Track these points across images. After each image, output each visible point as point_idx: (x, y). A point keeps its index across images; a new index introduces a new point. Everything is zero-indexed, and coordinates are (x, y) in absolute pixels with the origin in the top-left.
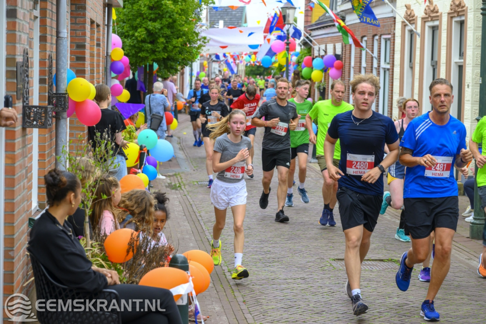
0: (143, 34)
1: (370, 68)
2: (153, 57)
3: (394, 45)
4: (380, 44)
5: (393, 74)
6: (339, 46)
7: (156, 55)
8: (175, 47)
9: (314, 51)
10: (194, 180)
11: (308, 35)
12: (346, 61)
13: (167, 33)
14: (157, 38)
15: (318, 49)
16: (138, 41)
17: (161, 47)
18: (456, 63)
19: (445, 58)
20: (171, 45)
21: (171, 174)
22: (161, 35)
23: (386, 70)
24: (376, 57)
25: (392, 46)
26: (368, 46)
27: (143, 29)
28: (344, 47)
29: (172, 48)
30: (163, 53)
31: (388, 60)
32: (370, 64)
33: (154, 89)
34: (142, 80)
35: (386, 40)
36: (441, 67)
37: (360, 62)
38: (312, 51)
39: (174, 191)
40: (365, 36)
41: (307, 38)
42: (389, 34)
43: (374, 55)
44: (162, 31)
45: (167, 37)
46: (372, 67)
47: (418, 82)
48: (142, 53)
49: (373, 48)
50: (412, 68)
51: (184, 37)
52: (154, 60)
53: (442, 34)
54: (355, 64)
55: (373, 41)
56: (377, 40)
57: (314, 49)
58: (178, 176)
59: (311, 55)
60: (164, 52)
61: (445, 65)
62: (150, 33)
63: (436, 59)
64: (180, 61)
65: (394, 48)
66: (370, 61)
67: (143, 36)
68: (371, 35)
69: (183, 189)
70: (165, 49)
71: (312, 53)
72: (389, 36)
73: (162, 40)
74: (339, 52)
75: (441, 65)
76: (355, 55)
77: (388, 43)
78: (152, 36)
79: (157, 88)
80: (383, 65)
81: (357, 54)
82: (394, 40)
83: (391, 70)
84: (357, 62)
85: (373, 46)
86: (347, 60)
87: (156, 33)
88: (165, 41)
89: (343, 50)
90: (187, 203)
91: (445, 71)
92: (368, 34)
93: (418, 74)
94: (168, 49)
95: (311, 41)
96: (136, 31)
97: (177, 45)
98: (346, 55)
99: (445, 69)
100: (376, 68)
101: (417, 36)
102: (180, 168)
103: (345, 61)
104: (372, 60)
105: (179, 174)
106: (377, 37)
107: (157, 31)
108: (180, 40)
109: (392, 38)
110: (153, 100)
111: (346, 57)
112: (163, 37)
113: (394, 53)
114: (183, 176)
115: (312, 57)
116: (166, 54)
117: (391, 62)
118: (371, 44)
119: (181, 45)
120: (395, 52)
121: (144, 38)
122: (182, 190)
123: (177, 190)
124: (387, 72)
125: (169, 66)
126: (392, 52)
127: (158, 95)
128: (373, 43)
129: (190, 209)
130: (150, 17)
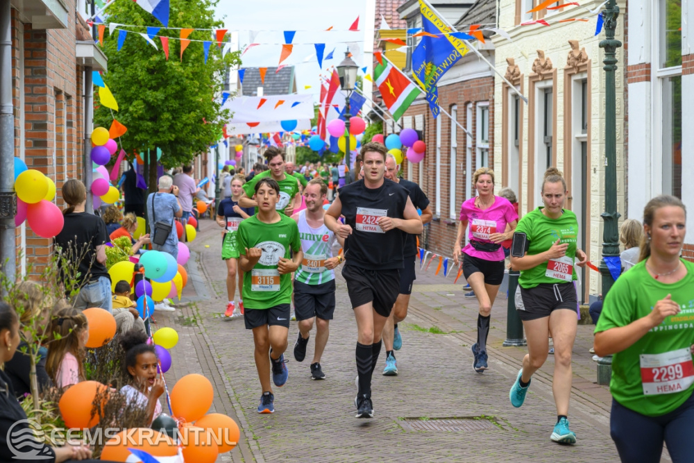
0: (140, 109)
1: (463, 149)
2: (156, 139)
3: (493, 116)
4: (475, 114)
5: (493, 157)
6: (419, 119)
7: (159, 137)
8: (186, 125)
9: (386, 126)
10: (215, 312)
11: (376, 105)
12: (430, 140)
13: (174, 106)
14: (160, 114)
15: (391, 124)
16: (133, 118)
17: (166, 125)
18: (578, 138)
19: (563, 132)
20: (180, 122)
21: (183, 304)
22: (165, 109)
23: (484, 151)
24: (471, 133)
25: (491, 118)
26: (459, 117)
27: (141, 102)
28: (426, 120)
29: (182, 126)
30: (169, 134)
31: (486, 137)
32: (462, 143)
33: (160, 187)
34: (141, 173)
35: (483, 109)
36: (558, 145)
37: (449, 141)
38: (384, 127)
39: (186, 327)
40: (454, 104)
41: (376, 108)
42: (487, 100)
43: (466, 131)
44: (167, 104)
45: (174, 112)
46: (465, 147)
47: (527, 167)
48: (140, 134)
49: (465, 121)
50: (518, 147)
51: (198, 111)
52: (157, 145)
53: (558, 98)
54: (441, 144)
55: (465, 110)
56: (470, 109)
57: (386, 124)
58: (193, 307)
59: (382, 133)
60: (171, 132)
61: (562, 142)
62: (150, 106)
63: (550, 133)
64: (193, 143)
65: (493, 119)
66: (462, 139)
67: (141, 112)
68: (463, 102)
69: (199, 324)
70: (172, 128)
71: (384, 130)
72: (487, 104)
73: (167, 115)
74: (419, 127)
75: (558, 141)
76: (442, 132)
77: (486, 112)
78: (153, 111)
79: (164, 184)
80: (480, 144)
81: (444, 130)
82: (493, 108)
83: (490, 151)
84: (444, 141)
85: (465, 117)
86: (432, 139)
87: (159, 106)
88: (171, 118)
89: (425, 125)
90: (203, 344)
91: (563, 150)
92: (458, 101)
93: (527, 155)
94: (177, 128)
95: (381, 113)
96: (131, 104)
97: (188, 122)
98: (430, 131)
99: (562, 147)
100: (469, 148)
101: (524, 103)
102: (197, 295)
103: (428, 139)
104: (465, 137)
105: (194, 304)
106: (471, 106)
107: (160, 103)
108: (193, 114)
109: (491, 107)
110: (158, 202)
111: (430, 134)
112: (168, 111)
113: (493, 127)
114: (200, 306)
115: (384, 135)
116: (173, 135)
117: (490, 140)
118: (463, 116)
119: (195, 122)
120: (495, 126)
121: (142, 114)
122: (198, 326)
123: (190, 326)
124: (486, 154)
125: (178, 152)
126: (491, 125)
127: (165, 195)
128: (465, 113)
129: (207, 352)
130: (150, 84)
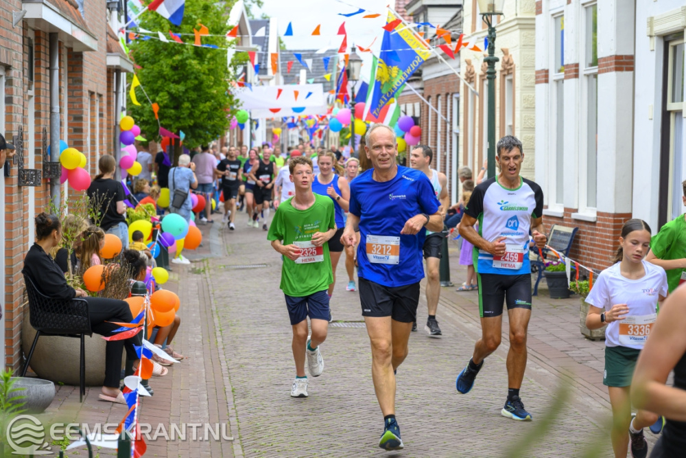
0: (165, 100)
1: (444, 134)
2: (178, 124)
4: (452, 104)
6: (417, 106)
7: (180, 122)
8: (203, 112)
13: (193, 97)
14: (182, 103)
17: (186, 112)
20: (198, 110)
21: (198, 259)
22: (186, 100)
27: (165, 93)
28: (422, 108)
29: (199, 113)
32: (444, 128)
33: (180, 163)
44: (187, 95)
45: (193, 102)
49: (446, 109)
51: (213, 101)
52: (180, 128)
53: (497, 94)
58: (205, 261)
60: (190, 119)
62: (173, 97)
64: (209, 128)
67: (166, 102)
68: (444, 93)
69: (206, 273)
70: (191, 115)
73: (187, 105)
74: (417, 114)
78: (176, 101)
79: (183, 161)
86: (425, 124)
87: (180, 96)
88: (190, 106)
94: (195, 115)
96: (157, 95)
97: (204, 110)
98: (424, 117)
100: (448, 133)
102: (211, 253)
103: (423, 125)
105: (206, 259)
107: (181, 94)
108: (208, 104)
110: (177, 174)
112: (188, 101)
114: (210, 261)
116: (192, 121)
118: (444, 104)
119: (211, 110)
121: (167, 103)
123: (199, 274)
125: (197, 134)
127: (184, 169)
129: (206, 289)
130: (173, 78)
